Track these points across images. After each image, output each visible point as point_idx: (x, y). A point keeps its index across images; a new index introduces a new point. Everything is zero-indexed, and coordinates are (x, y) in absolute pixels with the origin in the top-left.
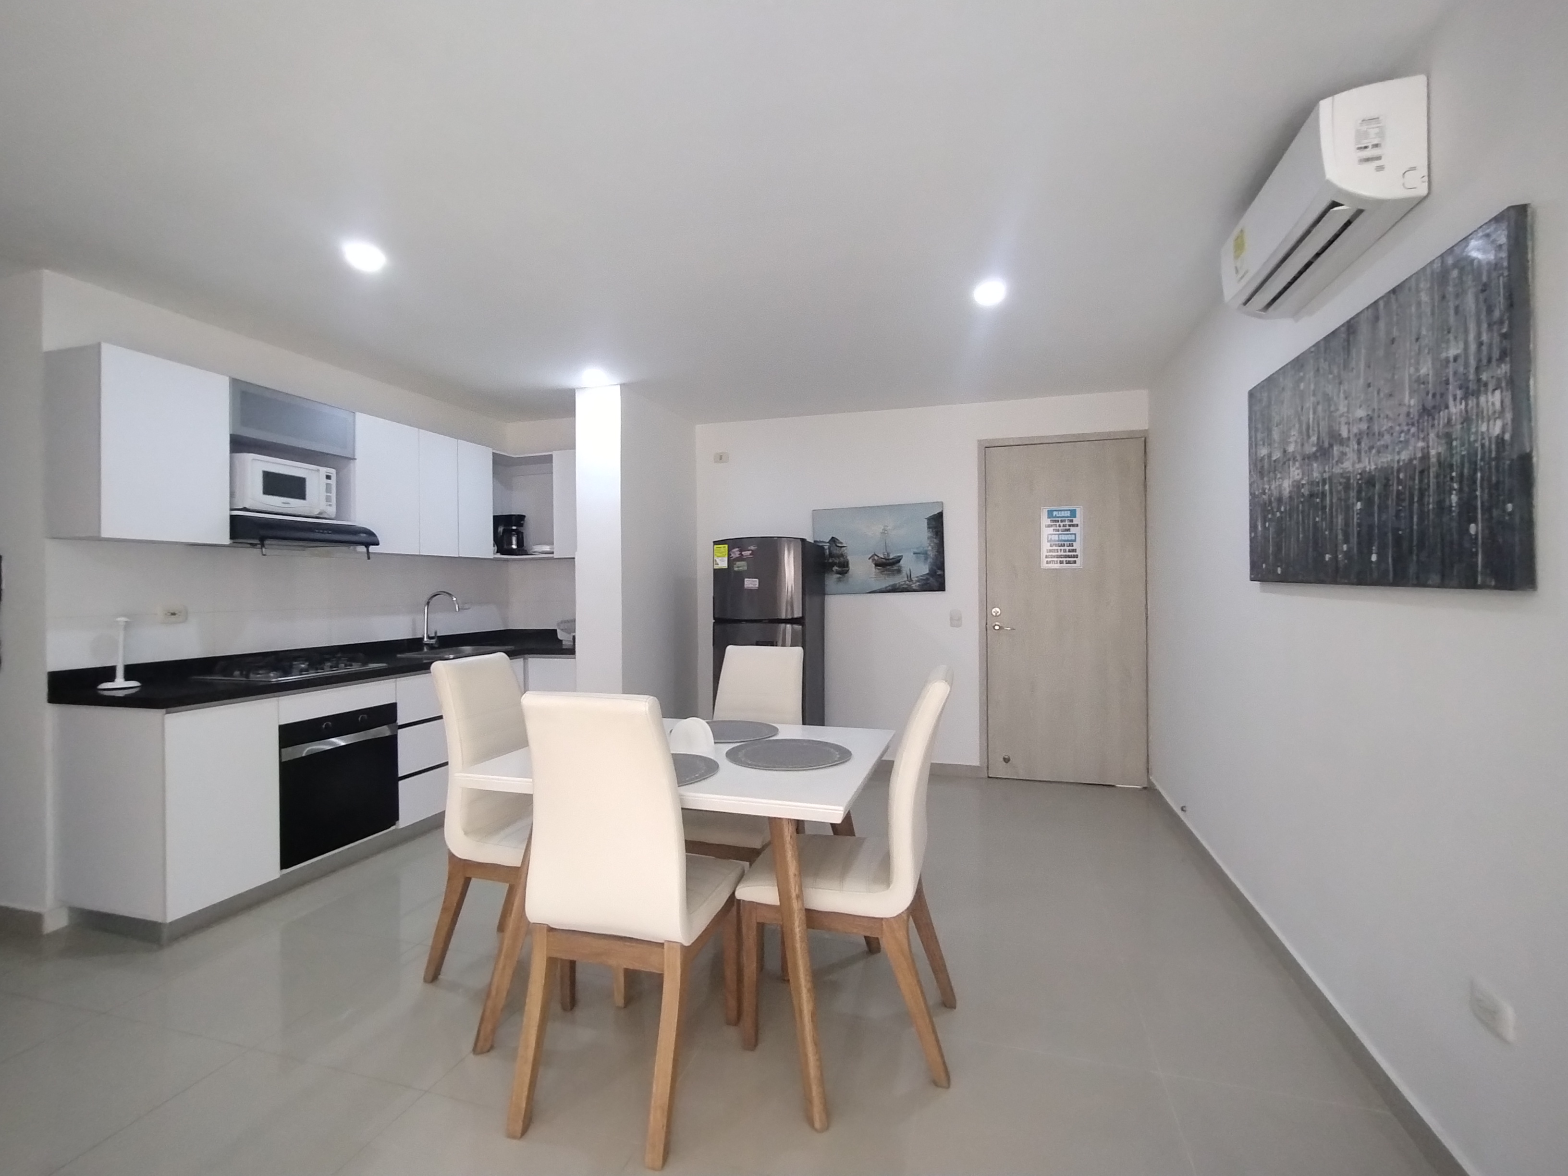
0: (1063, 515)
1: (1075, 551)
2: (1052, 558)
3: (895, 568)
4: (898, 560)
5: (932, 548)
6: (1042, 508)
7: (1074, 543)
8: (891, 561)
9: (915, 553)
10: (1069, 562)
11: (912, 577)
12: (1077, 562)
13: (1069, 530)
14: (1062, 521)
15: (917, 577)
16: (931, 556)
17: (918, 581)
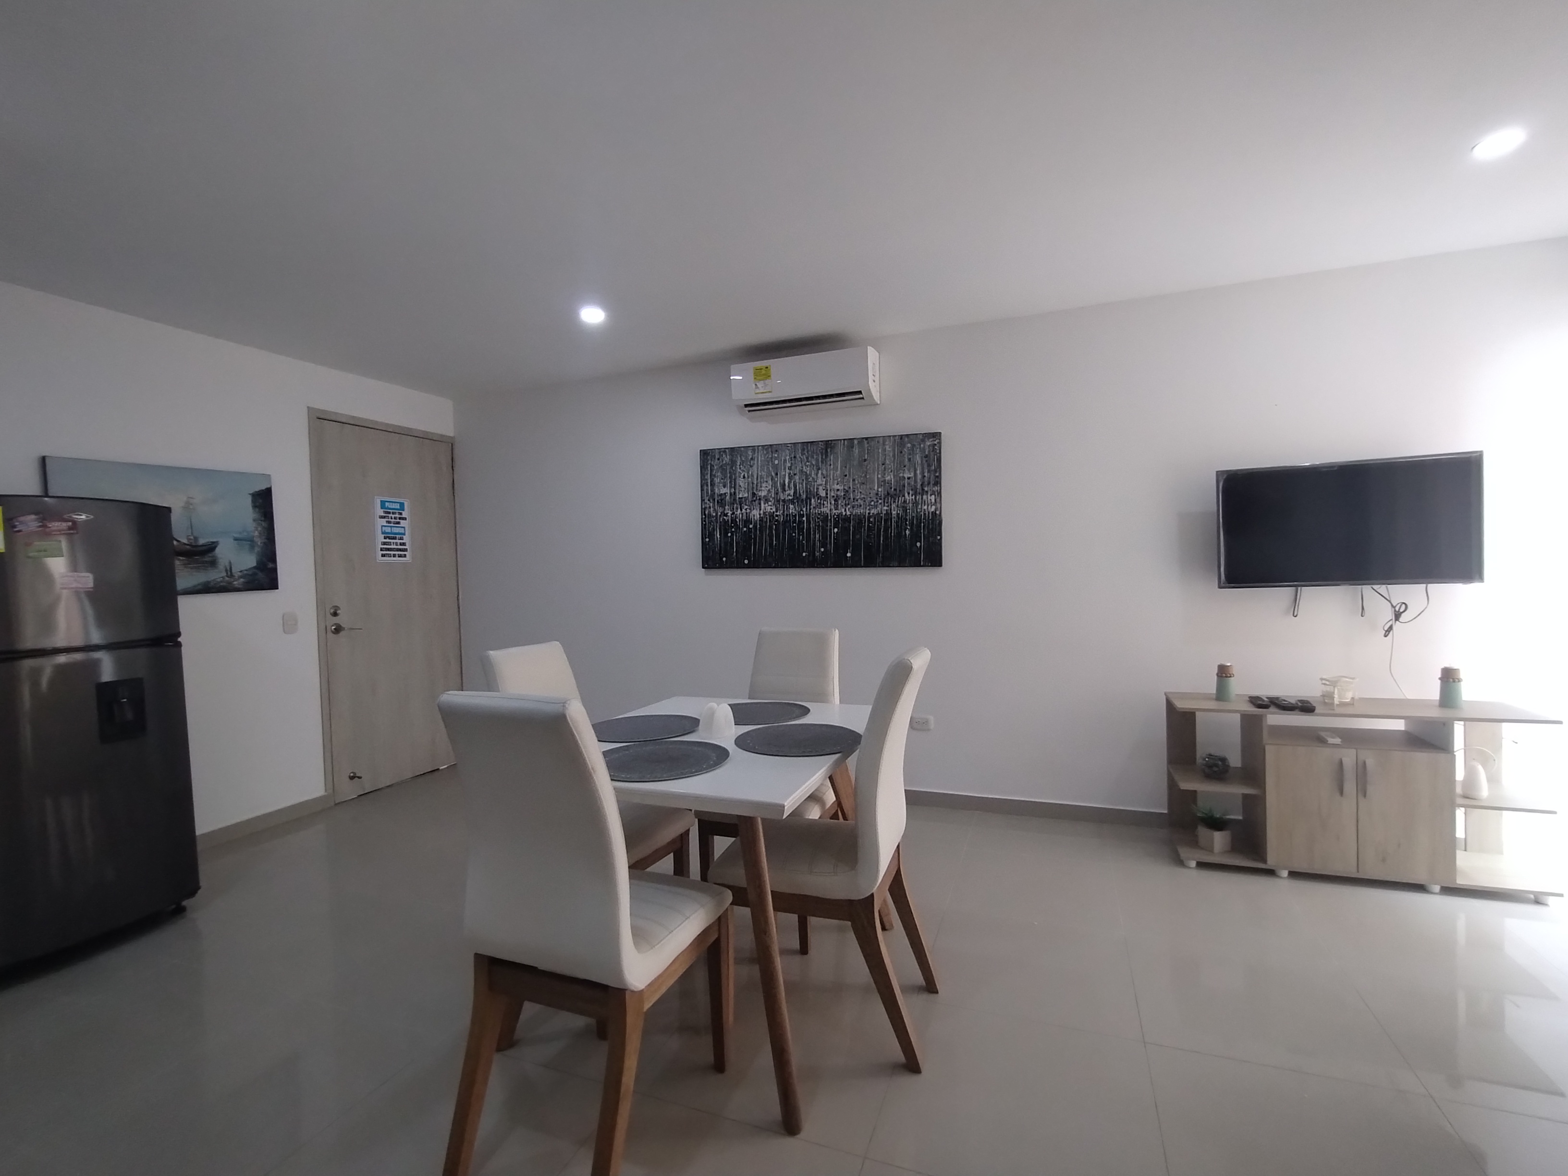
0: (393, 507)
1: (404, 544)
2: (386, 551)
3: (207, 559)
4: (211, 547)
5: (260, 533)
6: (376, 497)
7: (404, 537)
8: (201, 549)
9: (236, 539)
10: (400, 556)
11: (233, 571)
12: (407, 556)
13: (399, 523)
14: (393, 513)
15: (241, 572)
16: (259, 543)
17: (241, 577)
